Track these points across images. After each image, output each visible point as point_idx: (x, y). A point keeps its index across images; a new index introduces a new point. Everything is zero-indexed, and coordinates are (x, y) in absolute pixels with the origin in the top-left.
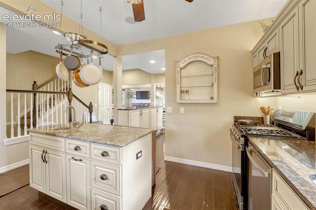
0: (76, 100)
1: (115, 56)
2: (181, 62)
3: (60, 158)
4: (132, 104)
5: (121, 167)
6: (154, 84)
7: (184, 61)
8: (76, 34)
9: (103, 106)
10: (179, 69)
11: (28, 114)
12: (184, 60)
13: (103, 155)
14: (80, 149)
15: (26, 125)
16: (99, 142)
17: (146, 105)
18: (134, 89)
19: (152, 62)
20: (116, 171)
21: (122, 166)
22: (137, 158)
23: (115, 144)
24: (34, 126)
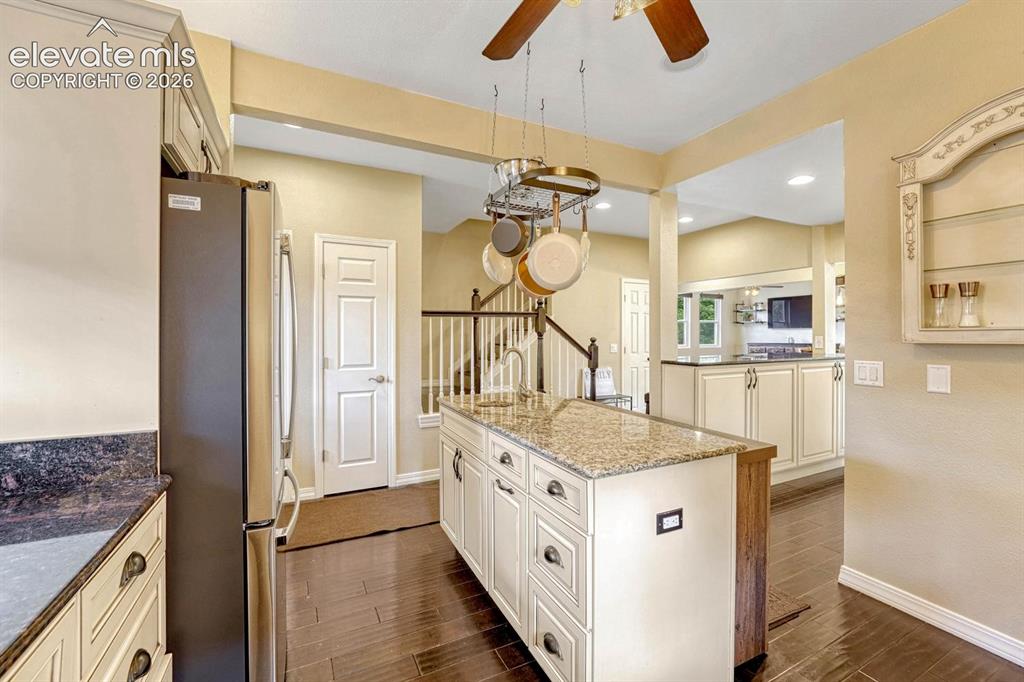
0: (553, 331)
1: (652, 192)
2: (930, 154)
3: (479, 475)
4: (750, 345)
5: (589, 539)
6: (827, 266)
7: (950, 144)
8: (520, 160)
9: (635, 350)
10: (918, 186)
11: (467, 365)
12: (946, 141)
13: (551, 492)
14: (510, 463)
15: (462, 388)
16: (543, 451)
17: (799, 350)
18: (758, 289)
19: (801, 180)
20: (577, 547)
21: (593, 536)
22: (661, 530)
23: (576, 466)
24: (478, 390)
